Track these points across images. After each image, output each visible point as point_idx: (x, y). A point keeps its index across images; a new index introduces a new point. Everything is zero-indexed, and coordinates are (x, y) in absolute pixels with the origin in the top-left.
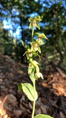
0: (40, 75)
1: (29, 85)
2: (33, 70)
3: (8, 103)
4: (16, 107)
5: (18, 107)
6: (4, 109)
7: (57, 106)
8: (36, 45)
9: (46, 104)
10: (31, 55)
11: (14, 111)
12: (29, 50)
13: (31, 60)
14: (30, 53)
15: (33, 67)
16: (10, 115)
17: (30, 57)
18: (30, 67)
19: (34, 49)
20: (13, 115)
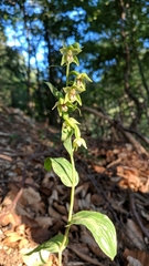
0: (80, 142)
1: (64, 161)
2: (70, 133)
3: (25, 204)
4: (40, 212)
6: (18, 215)
7: (123, 211)
8: (74, 91)
9: (101, 206)
10: (65, 109)
11: (37, 219)
12: (62, 101)
13: (66, 117)
14: (64, 105)
15: (69, 128)
16: (30, 225)
17: (63, 113)
18: (63, 129)
19: (70, 98)
20: (35, 225)
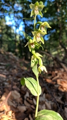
1: (32, 79)
2: (36, 63)
3: (12, 99)
4: (20, 103)
5: (22, 104)
6: (9, 105)
7: (62, 102)
8: (39, 35)
9: (51, 100)
10: (33, 46)
11: (18, 107)
13: (34, 52)
14: (32, 44)
16: (14, 111)
17: (32, 49)
18: (32, 60)
20: (17, 111)
